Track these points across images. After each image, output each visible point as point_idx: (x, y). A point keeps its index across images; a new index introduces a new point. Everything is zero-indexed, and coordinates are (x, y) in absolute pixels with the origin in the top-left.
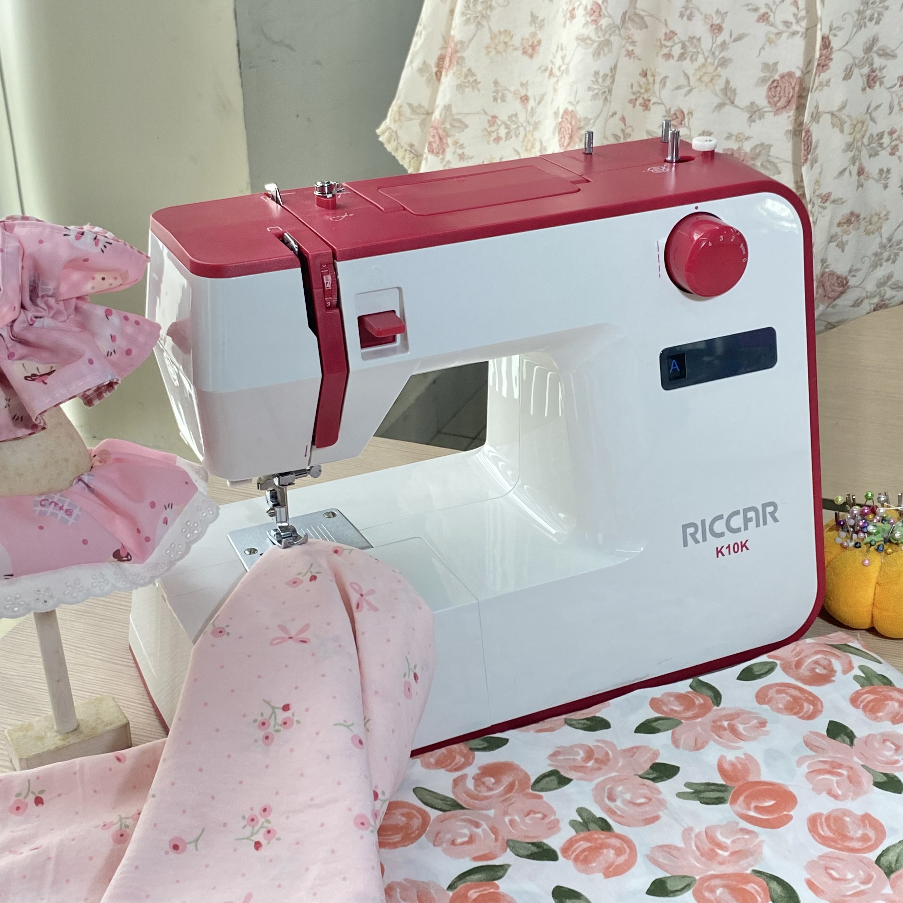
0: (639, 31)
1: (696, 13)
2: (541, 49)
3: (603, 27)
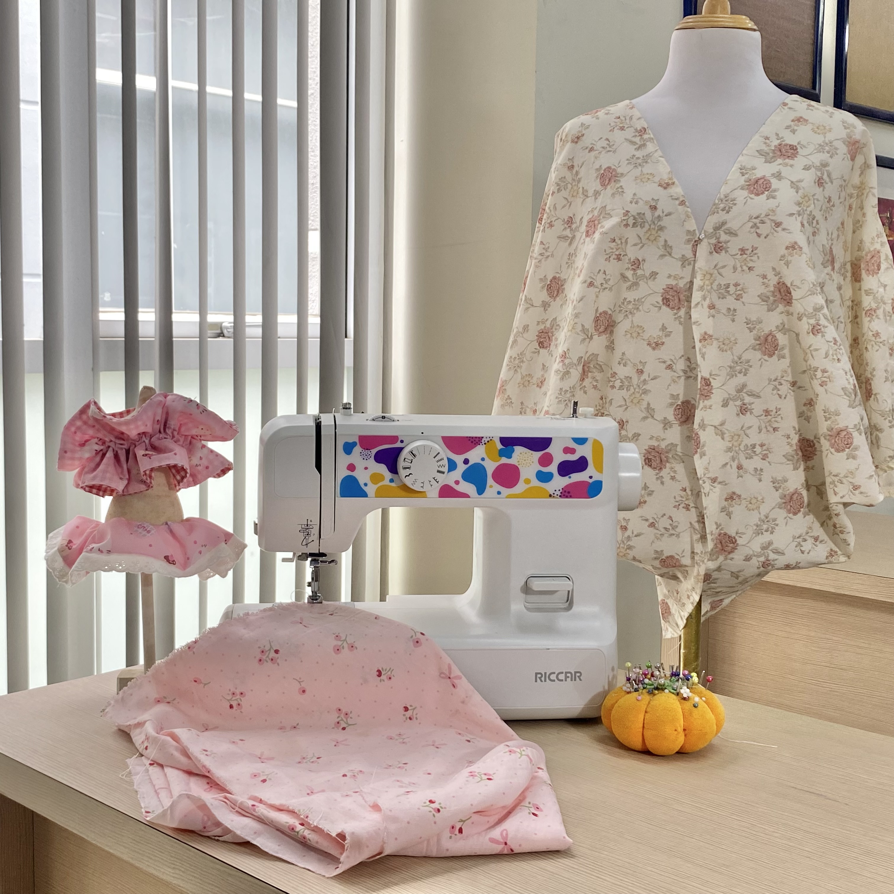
1: (629, 362)
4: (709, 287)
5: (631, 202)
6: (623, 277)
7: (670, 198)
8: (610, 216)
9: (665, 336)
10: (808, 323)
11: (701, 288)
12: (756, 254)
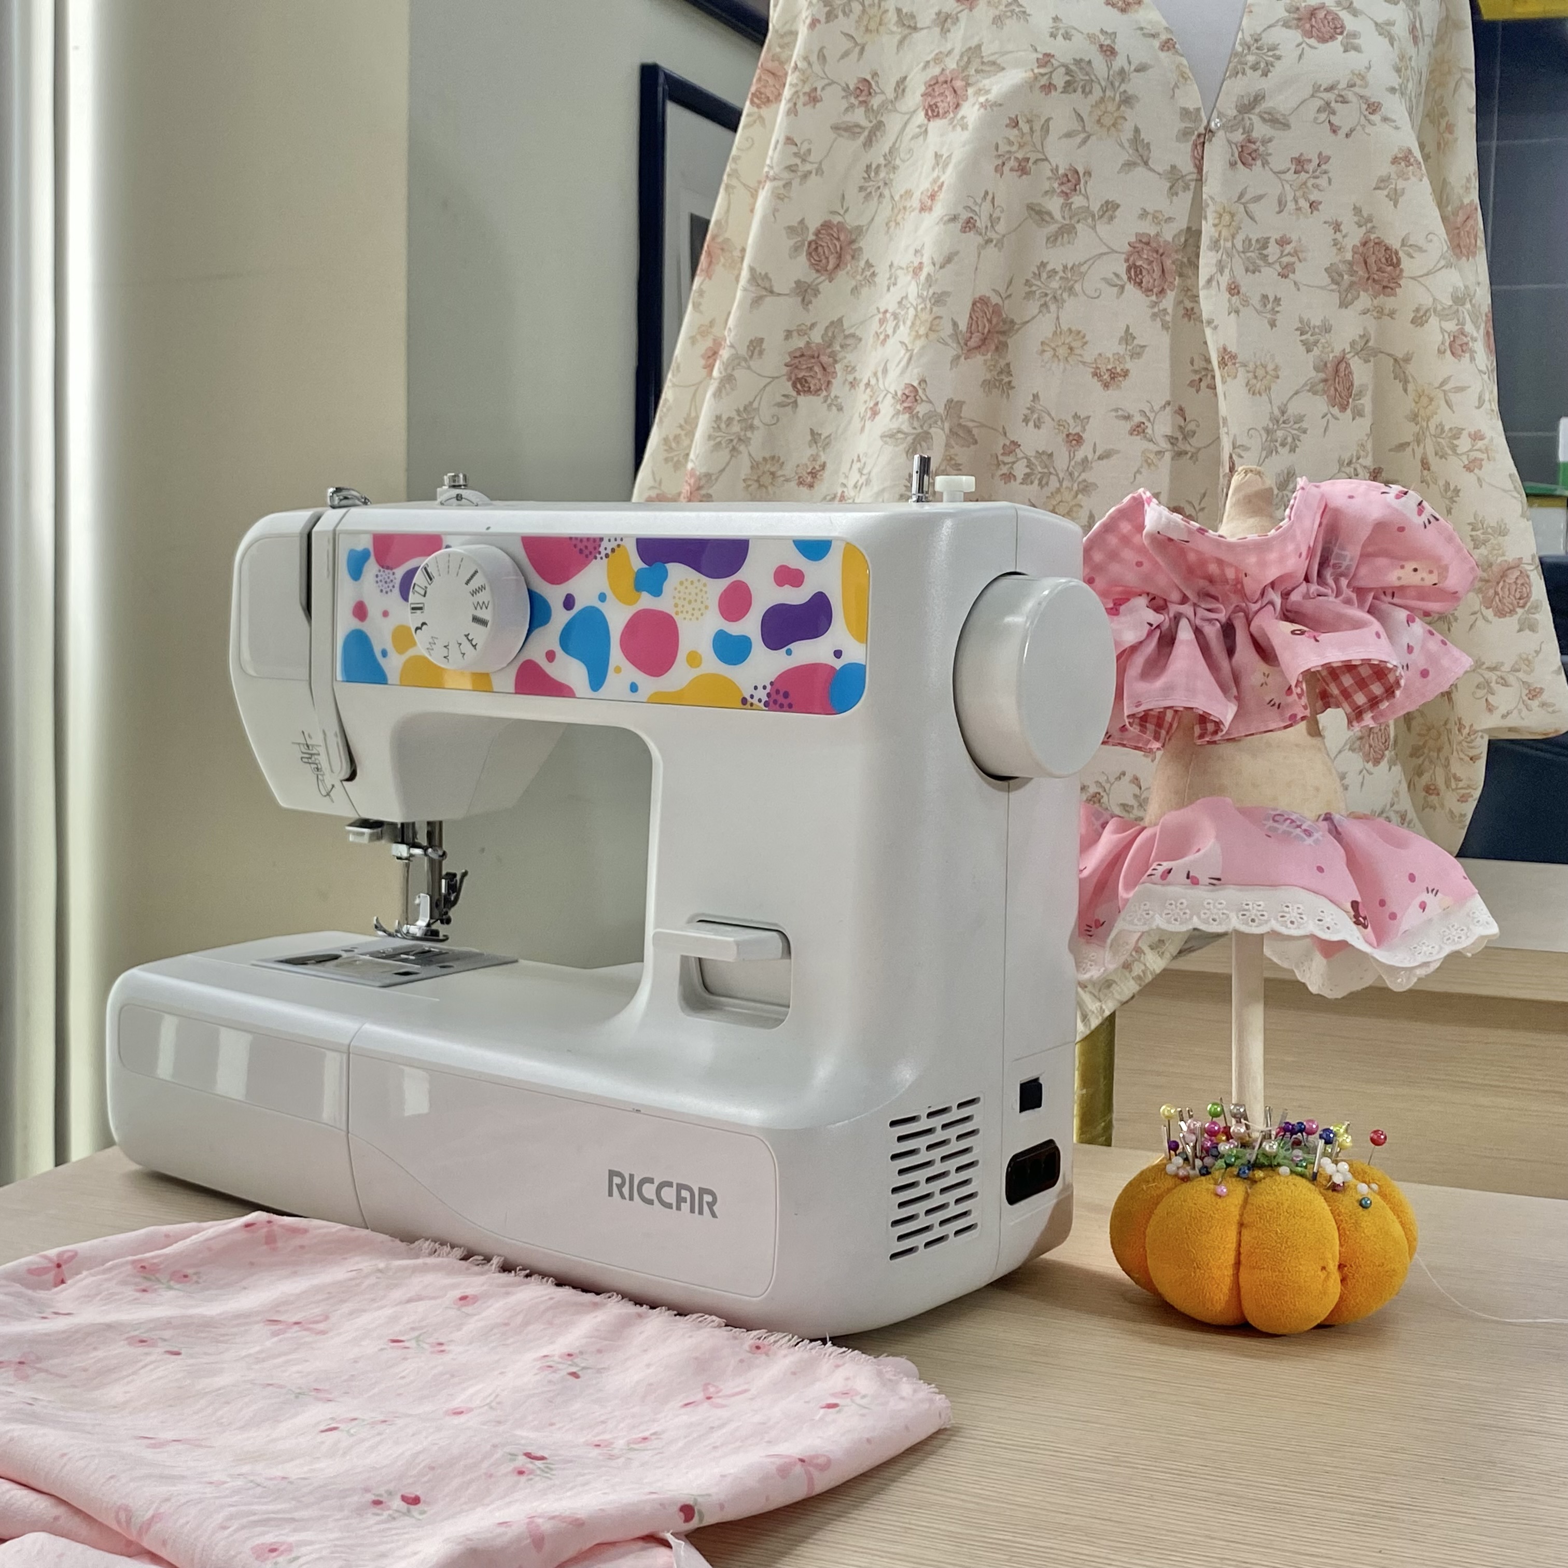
0: (965, 449)
1: (1047, 418)
2: (826, 474)
3: (920, 415)
4: (1229, 244)
5: (1053, 35)
6: (1038, 214)
7: (1139, 32)
8: (996, 67)
9: (1132, 357)
10: (1443, 331)
11: (1215, 245)
12: (1325, 172)
